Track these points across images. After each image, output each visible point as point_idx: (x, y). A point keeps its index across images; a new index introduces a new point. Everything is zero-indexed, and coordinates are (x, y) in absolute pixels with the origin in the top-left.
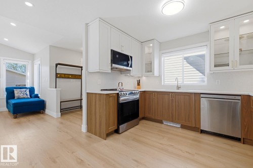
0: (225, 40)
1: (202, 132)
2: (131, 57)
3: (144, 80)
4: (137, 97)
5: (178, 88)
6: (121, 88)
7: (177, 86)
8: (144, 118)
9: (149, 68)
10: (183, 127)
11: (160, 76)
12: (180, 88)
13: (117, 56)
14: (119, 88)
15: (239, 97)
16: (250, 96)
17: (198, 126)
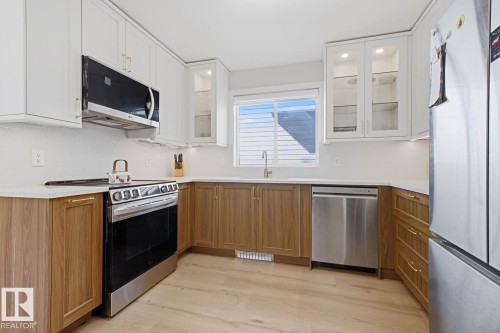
1: (315, 265)
2: (156, 94)
3: (191, 156)
4: (172, 198)
5: (267, 173)
6: (124, 175)
7: (266, 169)
8: (190, 250)
9: (204, 127)
10: (279, 260)
11: (229, 148)
12: (270, 173)
13: (108, 81)
14: (115, 175)
15: (375, 191)
16: (391, 187)
17: (306, 256)
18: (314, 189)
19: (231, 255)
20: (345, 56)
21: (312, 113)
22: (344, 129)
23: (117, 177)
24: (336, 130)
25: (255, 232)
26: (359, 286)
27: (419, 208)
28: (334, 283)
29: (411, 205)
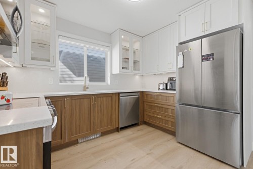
1: (122, 129)
5: (86, 88)
10: (104, 134)
16: (143, 92)
17: (117, 126)
18: (121, 95)
19: (76, 142)
20: (122, 37)
23: (3, 98)
24: (123, 68)
27: (160, 97)
28: (132, 133)
29: (156, 97)
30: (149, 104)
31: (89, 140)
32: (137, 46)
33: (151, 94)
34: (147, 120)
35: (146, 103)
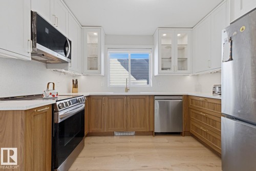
0: (166, 47)
1: (157, 134)
2: (70, 42)
3: (82, 80)
5: (127, 90)
7: (126, 88)
10: (138, 134)
11: (105, 76)
12: (129, 90)
13: (47, 31)
14: (49, 92)
15: (181, 97)
16: (188, 96)
17: (152, 130)
18: (156, 97)
19: (112, 134)
20: (164, 35)
21: (147, 61)
22: (166, 69)
23: (51, 94)
24: (163, 69)
25: (126, 121)
26: (178, 141)
27: (206, 104)
28: (167, 141)
29: (201, 103)
30: (195, 112)
31: (126, 135)
32: (185, 41)
33: (196, 98)
34: (193, 131)
35: (192, 110)
